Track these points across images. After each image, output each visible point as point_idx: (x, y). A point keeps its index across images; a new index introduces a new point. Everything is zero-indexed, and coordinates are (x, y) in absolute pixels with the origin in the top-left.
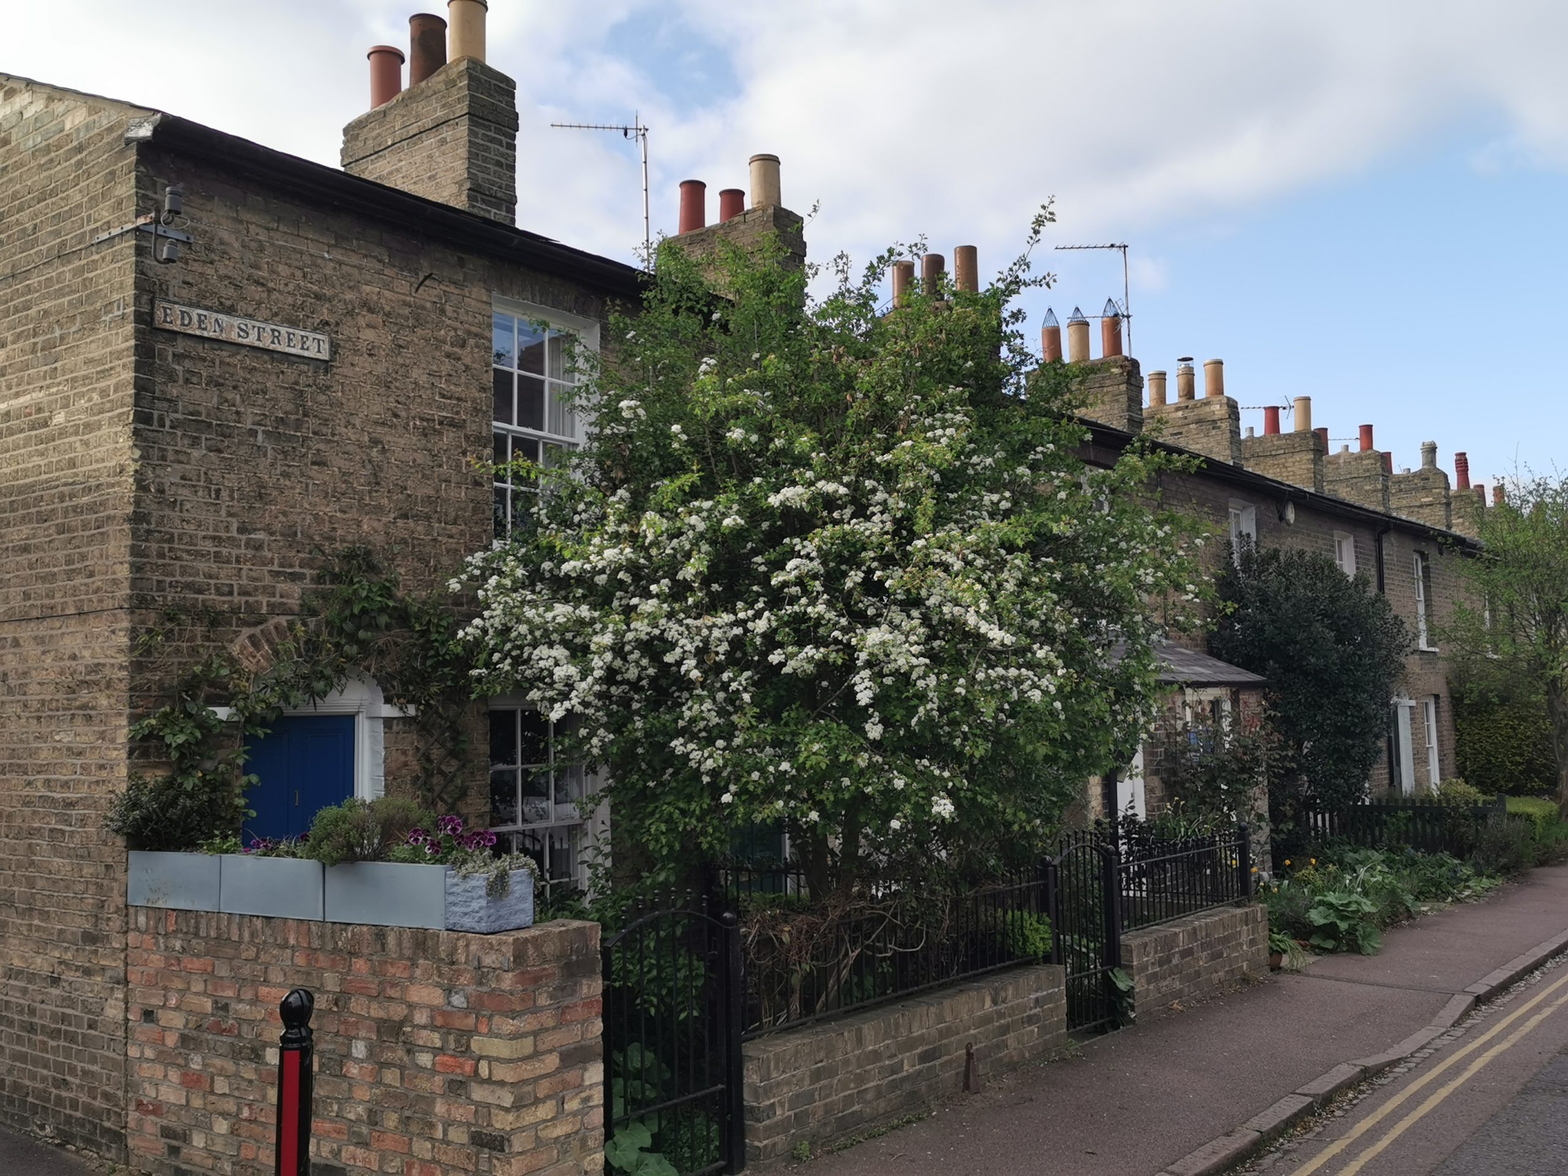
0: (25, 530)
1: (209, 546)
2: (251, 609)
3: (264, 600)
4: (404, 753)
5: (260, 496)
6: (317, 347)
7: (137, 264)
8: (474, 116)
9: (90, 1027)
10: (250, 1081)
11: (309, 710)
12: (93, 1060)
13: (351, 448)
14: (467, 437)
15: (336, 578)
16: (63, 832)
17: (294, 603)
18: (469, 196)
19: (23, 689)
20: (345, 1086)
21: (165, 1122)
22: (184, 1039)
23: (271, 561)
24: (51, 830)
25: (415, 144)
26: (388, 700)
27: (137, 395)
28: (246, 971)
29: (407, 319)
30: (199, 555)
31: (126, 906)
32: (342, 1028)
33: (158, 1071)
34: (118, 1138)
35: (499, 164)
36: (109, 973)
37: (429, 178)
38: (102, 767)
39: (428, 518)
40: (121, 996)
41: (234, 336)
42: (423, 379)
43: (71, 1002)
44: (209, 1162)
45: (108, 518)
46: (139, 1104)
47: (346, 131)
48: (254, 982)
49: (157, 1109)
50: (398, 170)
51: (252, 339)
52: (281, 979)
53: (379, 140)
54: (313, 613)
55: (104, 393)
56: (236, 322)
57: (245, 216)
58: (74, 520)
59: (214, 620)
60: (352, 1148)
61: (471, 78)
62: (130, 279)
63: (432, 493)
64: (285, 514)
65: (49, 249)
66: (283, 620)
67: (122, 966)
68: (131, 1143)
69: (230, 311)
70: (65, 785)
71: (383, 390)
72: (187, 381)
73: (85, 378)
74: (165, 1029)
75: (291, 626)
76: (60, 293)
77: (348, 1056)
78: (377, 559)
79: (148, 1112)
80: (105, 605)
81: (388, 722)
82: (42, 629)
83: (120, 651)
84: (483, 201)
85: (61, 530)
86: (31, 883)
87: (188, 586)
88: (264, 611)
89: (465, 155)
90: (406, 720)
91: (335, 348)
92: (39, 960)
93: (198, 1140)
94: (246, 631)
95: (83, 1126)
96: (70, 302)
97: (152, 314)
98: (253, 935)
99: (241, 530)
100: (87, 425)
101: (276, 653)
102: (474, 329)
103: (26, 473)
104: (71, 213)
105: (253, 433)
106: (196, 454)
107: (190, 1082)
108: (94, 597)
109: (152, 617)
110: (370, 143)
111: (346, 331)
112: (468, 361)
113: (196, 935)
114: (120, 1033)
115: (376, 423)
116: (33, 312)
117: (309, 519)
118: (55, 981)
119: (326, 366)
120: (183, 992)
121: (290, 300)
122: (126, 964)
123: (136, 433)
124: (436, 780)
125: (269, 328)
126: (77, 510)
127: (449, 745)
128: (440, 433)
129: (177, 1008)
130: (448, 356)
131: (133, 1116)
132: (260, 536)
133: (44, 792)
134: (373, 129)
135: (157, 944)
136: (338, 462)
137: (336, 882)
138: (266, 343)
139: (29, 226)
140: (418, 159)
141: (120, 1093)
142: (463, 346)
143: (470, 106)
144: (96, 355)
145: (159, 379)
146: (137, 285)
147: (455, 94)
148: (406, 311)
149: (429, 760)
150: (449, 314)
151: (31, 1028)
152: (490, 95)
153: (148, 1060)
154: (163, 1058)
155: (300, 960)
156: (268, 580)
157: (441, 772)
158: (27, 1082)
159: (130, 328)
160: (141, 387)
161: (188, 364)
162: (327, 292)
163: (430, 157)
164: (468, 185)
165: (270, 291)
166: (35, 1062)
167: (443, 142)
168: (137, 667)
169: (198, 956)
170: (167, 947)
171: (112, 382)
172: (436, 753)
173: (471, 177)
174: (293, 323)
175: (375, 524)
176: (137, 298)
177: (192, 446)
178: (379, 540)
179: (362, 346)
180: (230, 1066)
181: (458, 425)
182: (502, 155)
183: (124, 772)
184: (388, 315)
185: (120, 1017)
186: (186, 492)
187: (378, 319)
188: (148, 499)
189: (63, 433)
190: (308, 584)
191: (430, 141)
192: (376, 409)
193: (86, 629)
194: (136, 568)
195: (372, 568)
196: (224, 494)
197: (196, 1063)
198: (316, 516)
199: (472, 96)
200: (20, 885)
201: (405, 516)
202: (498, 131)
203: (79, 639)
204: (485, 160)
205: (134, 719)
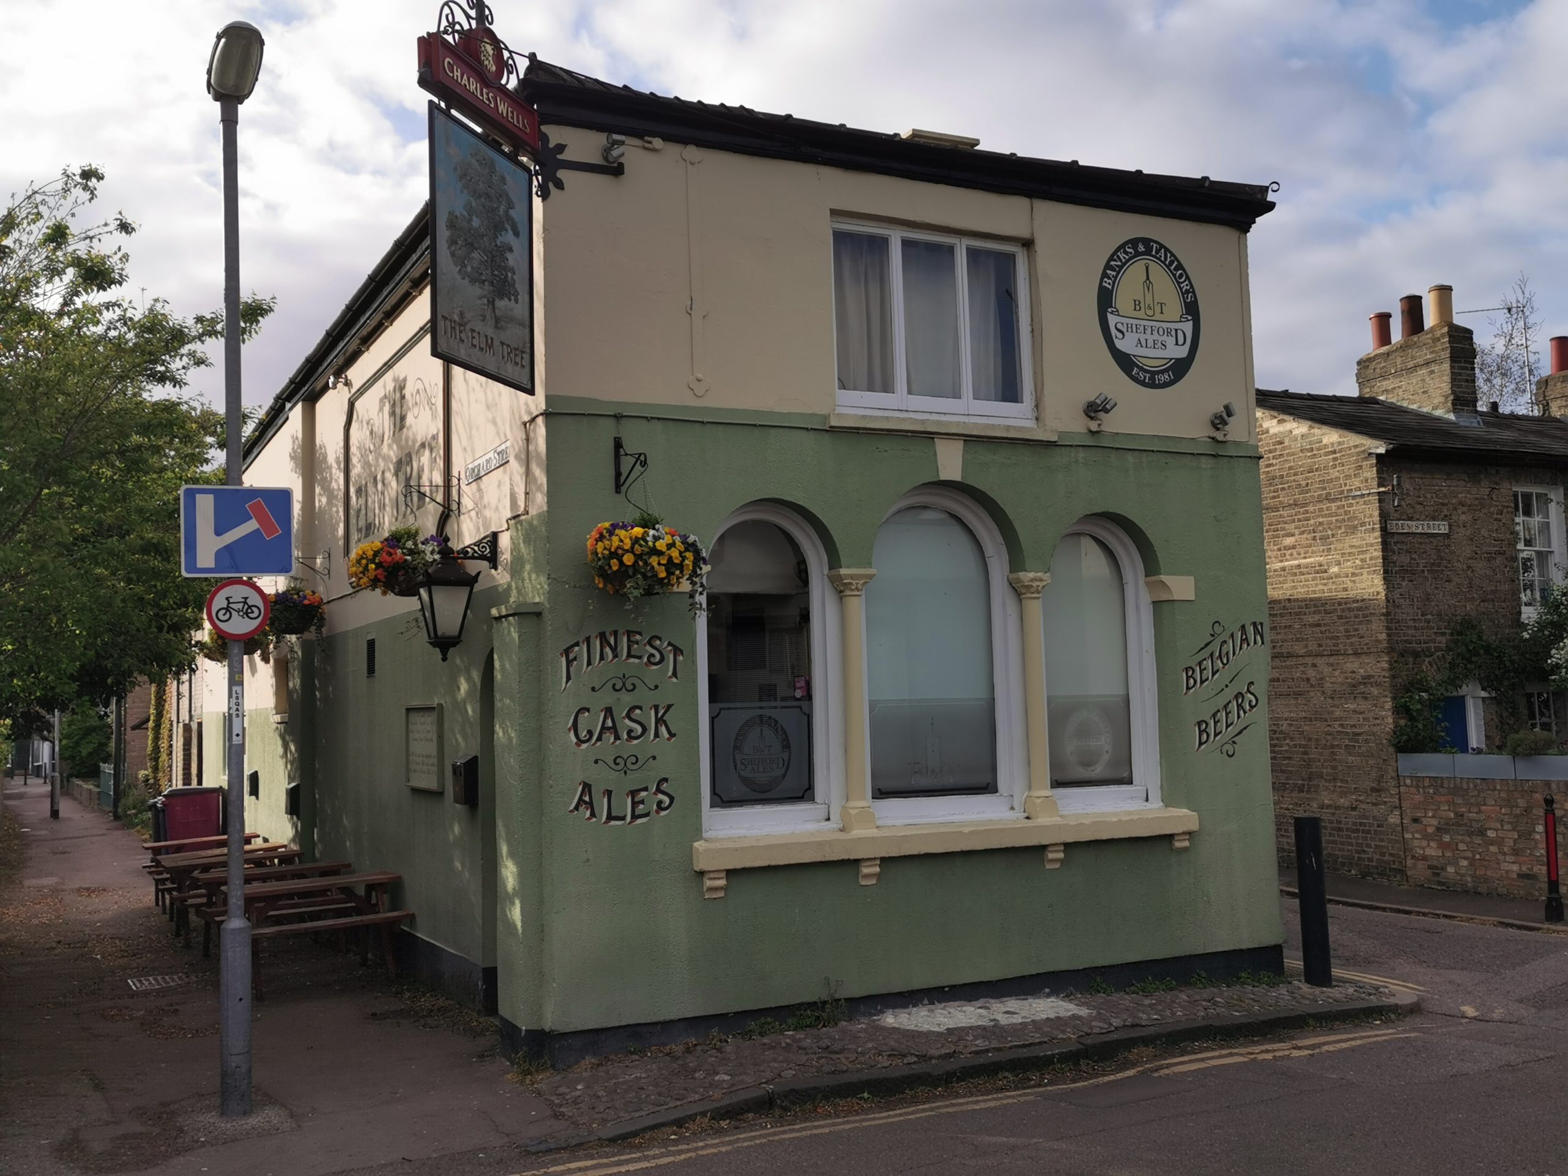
0: (1317, 617)
1: (1411, 623)
2: (1429, 649)
3: (1432, 645)
4: (1492, 714)
5: (1428, 599)
6: (1442, 528)
7: (1380, 506)
8: (1454, 359)
9: (1378, 826)
10: (1479, 844)
11: (1455, 694)
12: (1382, 840)
13: (1460, 572)
14: (1506, 559)
15: (1460, 633)
16: (1354, 746)
17: (1443, 645)
18: (1452, 403)
19: (1321, 685)
20: (1533, 843)
21: (1430, 863)
22: (1438, 829)
23: (1433, 628)
24: (1346, 745)
25: (1412, 373)
26: (1483, 689)
27: (1384, 562)
28: (1473, 800)
29: (1477, 506)
30: (1409, 627)
31: (1398, 776)
32: (1529, 821)
33: (1424, 843)
34: (1401, 872)
35: (1467, 381)
36: (1389, 804)
37: (1423, 392)
38: (1376, 719)
39: (1493, 601)
40: (1397, 813)
41: (1414, 530)
42: (1486, 534)
43: (1365, 817)
44: (1459, 878)
45: (1371, 614)
46: (1413, 857)
47: (1359, 363)
48: (1478, 805)
49: (1424, 858)
50: (1400, 387)
51: (1420, 530)
52: (1493, 803)
53: (1384, 370)
54: (1450, 650)
55: (1363, 560)
56: (1414, 523)
57: (1414, 475)
58: (1347, 614)
59: (1416, 655)
60: (1539, 867)
61: (1450, 336)
62: (1376, 513)
63: (1493, 588)
64: (1437, 606)
65: (1319, 495)
66: (1440, 653)
67: (1397, 801)
68: (1409, 873)
69: (1411, 519)
70: (1354, 726)
71: (1470, 542)
72: (1399, 553)
73: (1349, 553)
74: (1426, 826)
75: (1443, 656)
76: (1330, 515)
77: (1534, 831)
78: (1475, 623)
79: (1418, 860)
80: (1372, 650)
81: (1484, 699)
82: (1332, 660)
83: (1383, 670)
84: (1461, 405)
85: (1340, 617)
86: (1334, 768)
87: (1406, 641)
88: (1433, 650)
89: (1450, 380)
90: (1491, 698)
91: (1450, 526)
92: (1342, 801)
93: (1451, 869)
94: (1427, 660)
95: (1378, 868)
96: (1337, 520)
97: (1386, 526)
98: (1475, 786)
99: (1422, 615)
100: (1353, 574)
101: (1439, 669)
102: (1506, 504)
103: (1314, 592)
104: (1331, 480)
105: (1423, 571)
106: (1404, 584)
107: (1443, 846)
108: (1365, 647)
109: (1396, 655)
110: (1378, 370)
111: (1454, 517)
112: (1504, 521)
113: (1442, 787)
114: (1399, 829)
115: (1469, 558)
116: (1312, 522)
117: (1446, 607)
118: (1354, 809)
119: (1447, 536)
120: (1435, 811)
121: (1432, 508)
122: (1400, 800)
123: (1385, 578)
124: (1506, 727)
125: (1425, 523)
126: (1349, 609)
127: (1510, 710)
128: (1495, 558)
129: (1433, 817)
130: (1496, 520)
131: (1409, 862)
132: (1429, 617)
133: (1340, 729)
134: (1380, 363)
135: (1418, 791)
136: (1456, 579)
137: (1521, 764)
138: (1426, 531)
139: (1303, 483)
140: (1414, 381)
141: (1401, 853)
142: (1501, 514)
143: (1451, 353)
144: (1356, 544)
145: (1390, 554)
146: (1380, 515)
147: (1439, 347)
148: (1477, 502)
149: (1502, 717)
150: (1495, 499)
151: (1340, 829)
152: (1461, 343)
153: (1417, 839)
154: (1426, 837)
155: (1503, 795)
156: (1433, 637)
157: (1508, 724)
158: (1337, 853)
159: (1378, 534)
160: (1384, 558)
161: (1398, 545)
162: (1446, 501)
163: (1423, 380)
164: (1452, 397)
165: (1425, 506)
166: (1342, 843)
167: (1432, 372)
168: (1393, 677)
169: (1444, 795)
170: (1424, 792)
171: (1368, 556)
172: (1505, 714)
173: (1453, 392)
174: (1434, 519)
175: (1473, 607)
176: (1380, 520)
177: (1403, 581)
178: (1474, 614)
179: (1461, 523)
180: (1467, 839)
181: (1503, 553)
182: (1469, 375)
183: (1391, 720)
184: (1470, 506)
185: (1399, 822)
186: (1402, 601)
187: (1465, 509)
188: (1390, 605)
189: (1337, 576)
190: (1448, 637)
191: (1423, 371)
192: (1468, 552)
193: (1361, 660)
194: (1389, 635)
195: (1473, 627)
196: (1415, 600)
197: (1447, 838)
198: (1449, 605)
199: (1451, 347)
200: (1327, 768)
201: (1483, 601)
202: (1466, 362)
203: (1356, 665)
204: (1460, 380)
205: (1394, 698)
